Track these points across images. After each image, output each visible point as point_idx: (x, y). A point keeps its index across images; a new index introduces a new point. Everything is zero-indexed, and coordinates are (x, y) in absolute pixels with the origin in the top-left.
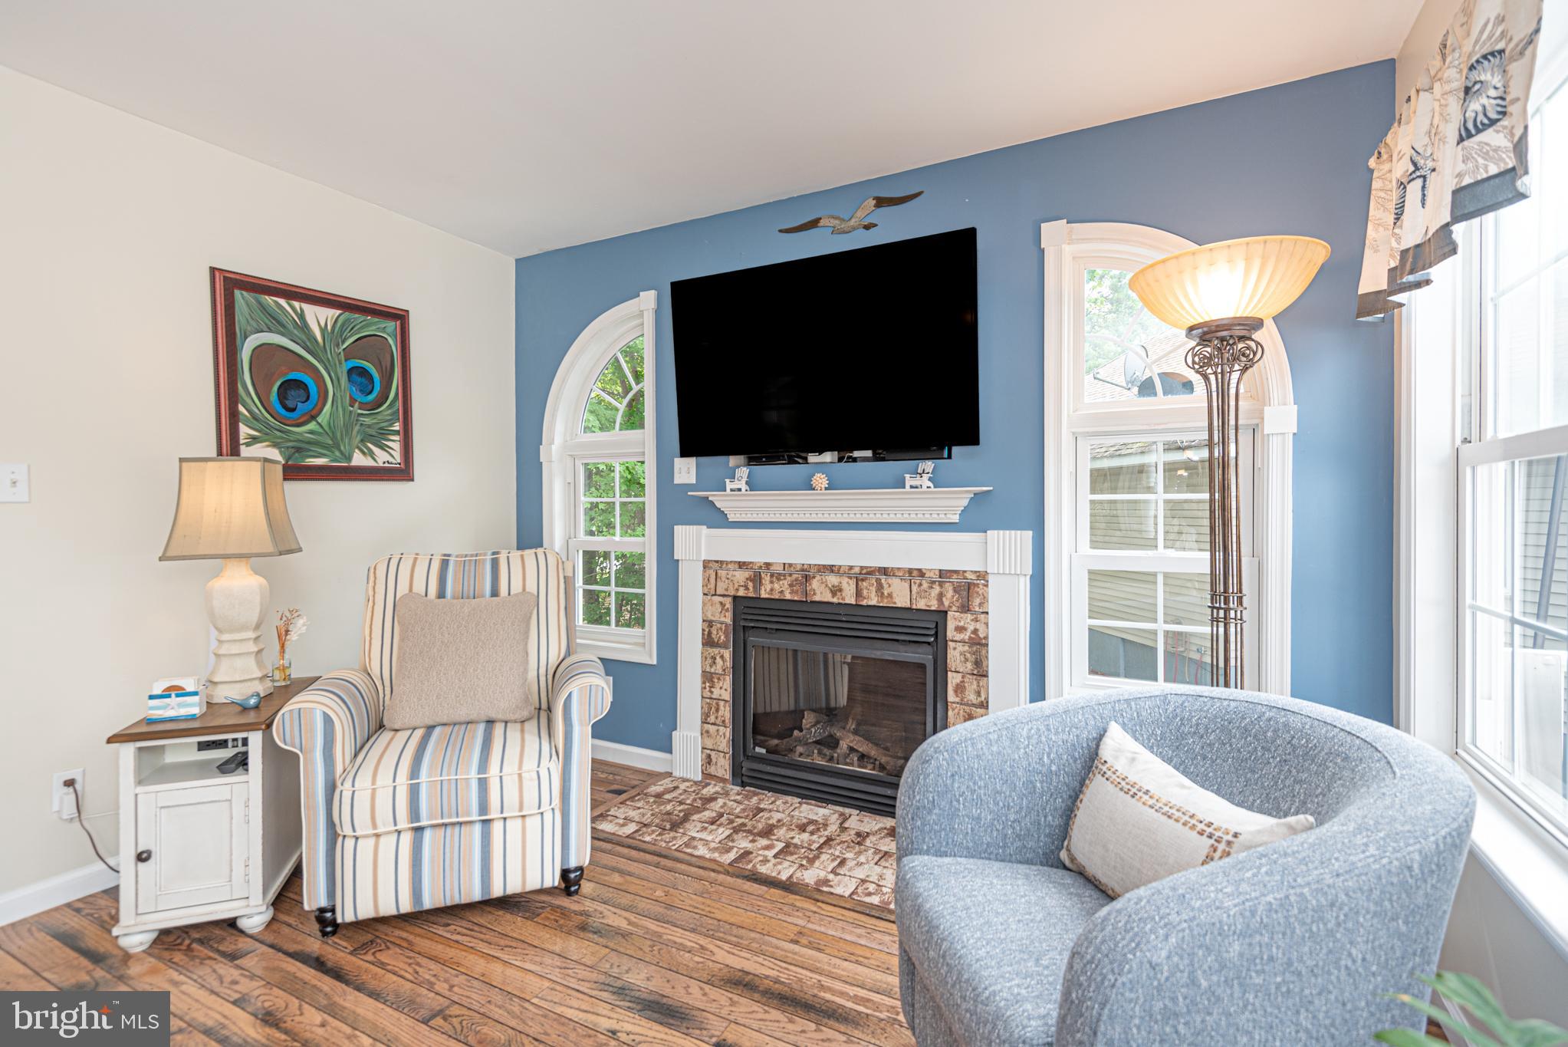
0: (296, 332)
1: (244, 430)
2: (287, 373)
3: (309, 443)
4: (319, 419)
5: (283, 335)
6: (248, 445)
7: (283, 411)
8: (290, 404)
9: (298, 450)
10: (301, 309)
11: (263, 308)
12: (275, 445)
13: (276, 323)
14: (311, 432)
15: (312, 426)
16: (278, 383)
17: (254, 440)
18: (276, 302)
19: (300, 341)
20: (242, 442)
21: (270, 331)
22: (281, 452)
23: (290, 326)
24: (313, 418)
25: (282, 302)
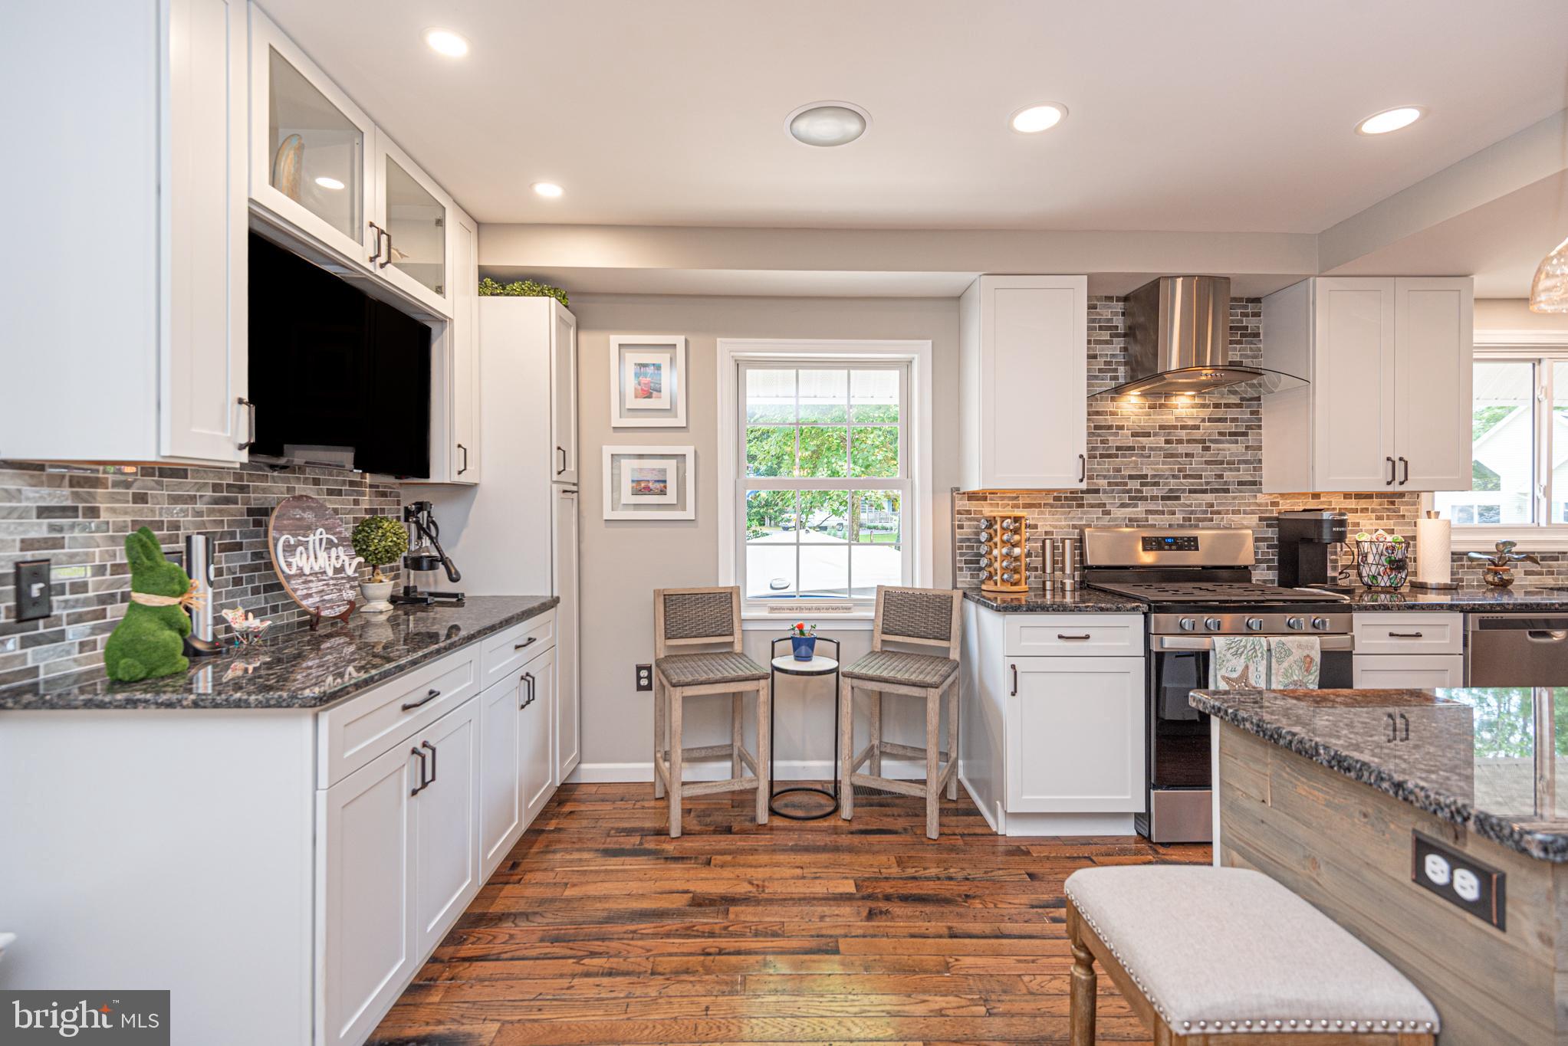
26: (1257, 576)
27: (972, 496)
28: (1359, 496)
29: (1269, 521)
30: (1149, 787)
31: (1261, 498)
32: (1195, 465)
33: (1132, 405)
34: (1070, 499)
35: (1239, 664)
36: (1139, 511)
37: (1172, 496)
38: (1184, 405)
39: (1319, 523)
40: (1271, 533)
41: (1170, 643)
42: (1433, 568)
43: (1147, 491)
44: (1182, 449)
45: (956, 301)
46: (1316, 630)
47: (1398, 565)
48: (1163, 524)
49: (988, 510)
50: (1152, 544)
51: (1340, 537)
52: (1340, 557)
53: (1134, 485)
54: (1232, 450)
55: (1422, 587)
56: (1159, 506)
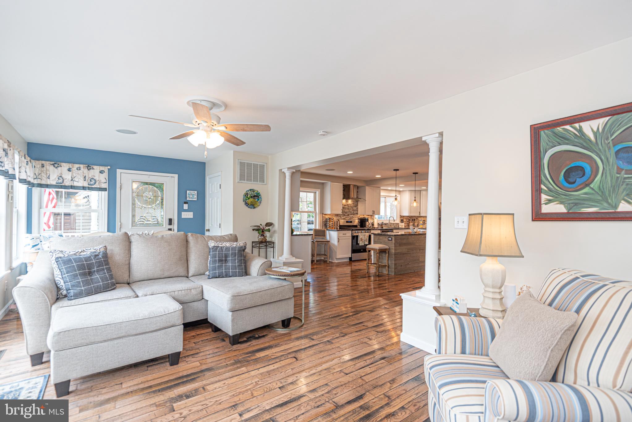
0: (576, 140)
1: (544, 197)
2: (570, 164)
3: (584, 200)
4: (592, 186)
5: (567, 144)
6: (546, 204)
7: (566, 184)
8: (571, 180)
9: (576, 204)
10: (580, 126)
11: (556, 134)
12: (561, 203)
13: (564, 139)
14: (585, 194)
15: (586, 190)
16: (564, 170)
17: (549, 201)
18: (564, 129)
19: (578, 144)
20: (542, 202)
21: (560, 144)
22: (565, 206)
23: (573, 138)
24: (587, 185)
25: (568, 127)
26: (358, 226)
27: (325, 214)
28: (368, 215)
29: (359, 219)
30: (352, 253)
31: (358, 215)
32: (351, 210)
33: (344, 201)
34: (337, 215)
35: (361, 236)
36: (344, 217)
37: (348, 215)
38: (350, 202)
39: (366, 219)
40: (359, 221)
41: (355, 234)
42: (376, 226)
43: (346, 214)
44: (350, 208)
45: (323, 184)
46: (368, 232)
47: (373, 225)
48: (348, 219)
49: (327, 217)
50: (347, 222)
51: (368, 221)
52: (367, 223)
53: (344, 213)
54: (355, 208)
55: (375, 228)
56: (347, 216)
